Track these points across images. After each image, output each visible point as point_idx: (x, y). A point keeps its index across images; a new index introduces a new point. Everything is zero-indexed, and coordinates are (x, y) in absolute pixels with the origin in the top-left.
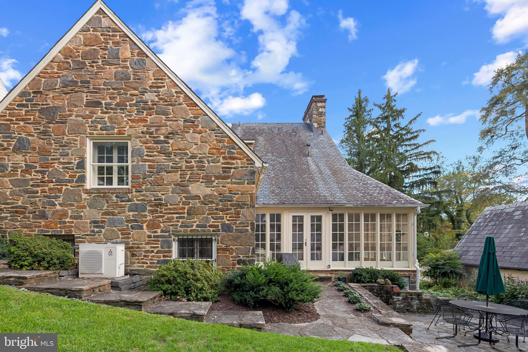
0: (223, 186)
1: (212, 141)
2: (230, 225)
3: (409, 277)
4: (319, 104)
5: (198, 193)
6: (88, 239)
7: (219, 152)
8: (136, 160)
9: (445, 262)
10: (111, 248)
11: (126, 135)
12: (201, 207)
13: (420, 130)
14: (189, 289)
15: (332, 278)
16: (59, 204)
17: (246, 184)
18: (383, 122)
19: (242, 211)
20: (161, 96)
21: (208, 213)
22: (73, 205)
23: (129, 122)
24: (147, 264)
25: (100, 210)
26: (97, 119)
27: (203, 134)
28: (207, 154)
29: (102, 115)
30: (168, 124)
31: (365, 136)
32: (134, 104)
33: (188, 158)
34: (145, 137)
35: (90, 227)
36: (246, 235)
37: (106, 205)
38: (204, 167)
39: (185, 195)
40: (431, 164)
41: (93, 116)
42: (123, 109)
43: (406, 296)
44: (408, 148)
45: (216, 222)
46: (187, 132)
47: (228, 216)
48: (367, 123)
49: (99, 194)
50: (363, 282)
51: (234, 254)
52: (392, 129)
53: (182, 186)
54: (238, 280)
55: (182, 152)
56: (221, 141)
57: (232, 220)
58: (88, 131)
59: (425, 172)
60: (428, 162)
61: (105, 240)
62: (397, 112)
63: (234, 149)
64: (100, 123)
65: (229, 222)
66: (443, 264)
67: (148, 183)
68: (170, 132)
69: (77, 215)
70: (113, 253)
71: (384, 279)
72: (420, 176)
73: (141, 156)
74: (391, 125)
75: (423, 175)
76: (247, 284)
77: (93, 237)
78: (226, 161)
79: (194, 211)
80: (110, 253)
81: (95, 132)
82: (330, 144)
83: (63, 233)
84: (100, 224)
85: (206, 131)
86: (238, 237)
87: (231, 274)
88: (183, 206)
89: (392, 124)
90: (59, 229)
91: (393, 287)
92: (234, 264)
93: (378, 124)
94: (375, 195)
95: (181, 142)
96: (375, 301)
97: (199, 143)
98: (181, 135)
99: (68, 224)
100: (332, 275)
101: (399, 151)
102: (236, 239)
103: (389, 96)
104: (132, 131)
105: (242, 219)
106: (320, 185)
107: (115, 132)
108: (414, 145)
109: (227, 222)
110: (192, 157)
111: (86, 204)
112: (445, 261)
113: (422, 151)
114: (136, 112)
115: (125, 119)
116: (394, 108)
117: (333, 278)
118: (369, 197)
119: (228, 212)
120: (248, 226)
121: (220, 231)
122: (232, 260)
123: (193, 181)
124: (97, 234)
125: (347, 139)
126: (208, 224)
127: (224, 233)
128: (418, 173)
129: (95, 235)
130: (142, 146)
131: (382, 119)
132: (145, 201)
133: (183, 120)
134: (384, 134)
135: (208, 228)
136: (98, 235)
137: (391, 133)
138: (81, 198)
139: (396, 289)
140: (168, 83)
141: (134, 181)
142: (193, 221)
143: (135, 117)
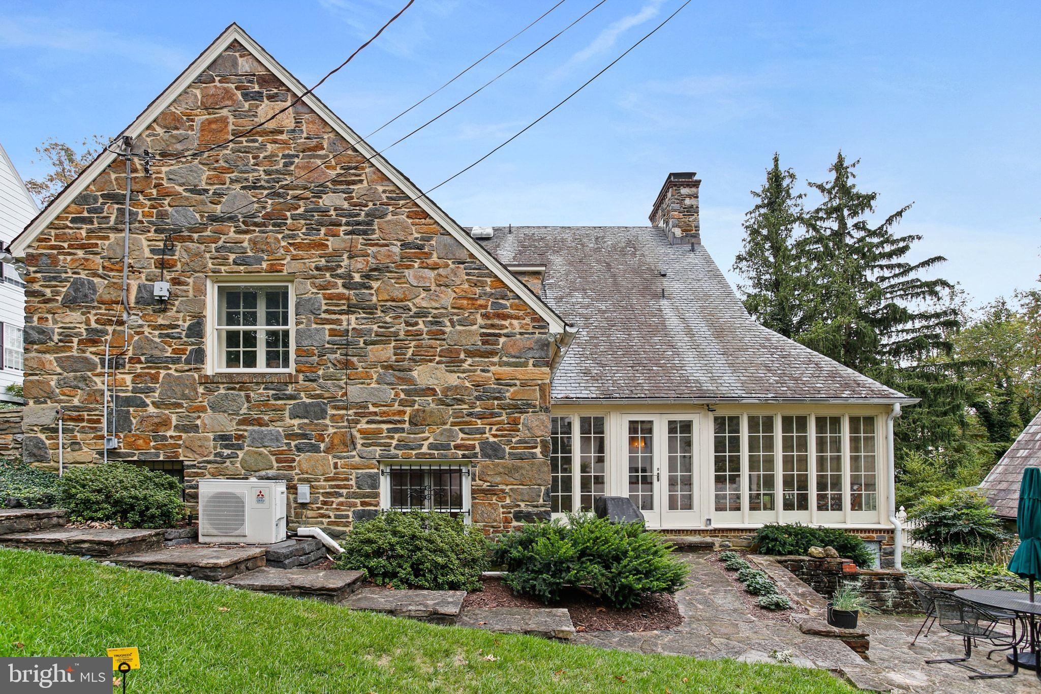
0: (483, 371)
1: (459, 283)
2: (498, 445)
3: (880, 542)
4: (684, 191)
5: (431, 382)
6: (211, 470)
7: (474, 304)
8: (304, 321)
9: (959, 513)
10: (261, 489)
11: (285, 273)
12: (439, 410)
13: (911, 238)
14: (421, 567)
15: (713, 544)
16: (153, 403)
17: (530, 367)
18: (828, 218)
19: (522, 417)
20: (355, 200)
21: (452, 422)
22: (180, 406)
23: (292, 249)
24: (329, 517)
25: (232, 414)
26: (228, 245)
27: (441, 270)
28: (449, 308)
29: (237, 236)
30: (369, 251)
31: (790, 247)
32: (301, 215)
33: (411, 317)
34: (323, 276)
35: (215, 448)
36: (532, 464)
37: (246, 406)
38: (444, 333)
39: (404, 387)
40: (937, 306)
41: (220, 238)
42: (279, 225)
43: (870, 581)
44: (887, 273)
45: (469, 439)
46: (409, 267)
47: (495, 428)
48: (794, 221)
49: (232, 385)
50: (780, 554)
51: (508, 501)
52: (849, 233)
53: (399, 370)
54: (518, 552)
55: (398, 305)
56: (479, 284)
57: (502, 436)
58: (210, 265)
59: (924, 323)
60: (931, 303)
61: (243, 471)
62: (858, 199)
63: (506, 298)
64: (232, 251)
65: (496, 440)
66: (955, 517)
67: (329, 365)
68: (374, 266)
69: (188, 425)
70: (266, 498)
71: (824, 547)
72: (913, 331)
73: (314, 314)
74: (846, 224)
75: (919, 329)
76: (536, 559)
77: (220, 465)
78: (489, 322)
79: (423, 418)
80: (260, 497)
81: (223, 268)
82: (709, 271)
83: (161, 458)
84: (235, 442)
85: (447, 266)
86: (517, 469)
87: (503, 539)
88: (401, 408)
89: (850, 222)
90: (153, 451)
91: (842, 563)
92: (507, 521)
93: (818, 223)
94: (805, 379)
95: (396, 285)
96: (800, 590)
97: (433, 288)
98: (396, 272)
99: (171, 441)
100: (715, 539)
101: (866, 279)
102: (510, 471)
103: (842, 165)
104: (296, 266)
105: (523, 433)
106: (687, 359)
107: (262, 269)
108: (899, 266)
109: (492, 439)
110: (418, 315)
111: (205, 404)
112: (958, 510)
113: (918, 280)
114: (304, 230)
115: (283, 244)
116: (854, 191)
117: (717, 545)
118: (791, 384)
119: (495, 419)
120: (536, 447)
121: (477, 457)
122: (503, 513)
123: (421, 361)
124: (228, 460)
125: (750, 254)
126: (452, 444)
127: (485, 461)
128: (909, 325)
129: (225, 462)
130: (318, 293)
131: (826, 213)
132: (324, 399)
133: (399, 244)
134: (831, 244)
135: (453, 451)
136: (231, 462)
137: (849, 241)
138: (197, 393)
139: (849, 566)
140: (368, 175)
141: (301, 361)
142: (422, 438)
143: (302, 239)
